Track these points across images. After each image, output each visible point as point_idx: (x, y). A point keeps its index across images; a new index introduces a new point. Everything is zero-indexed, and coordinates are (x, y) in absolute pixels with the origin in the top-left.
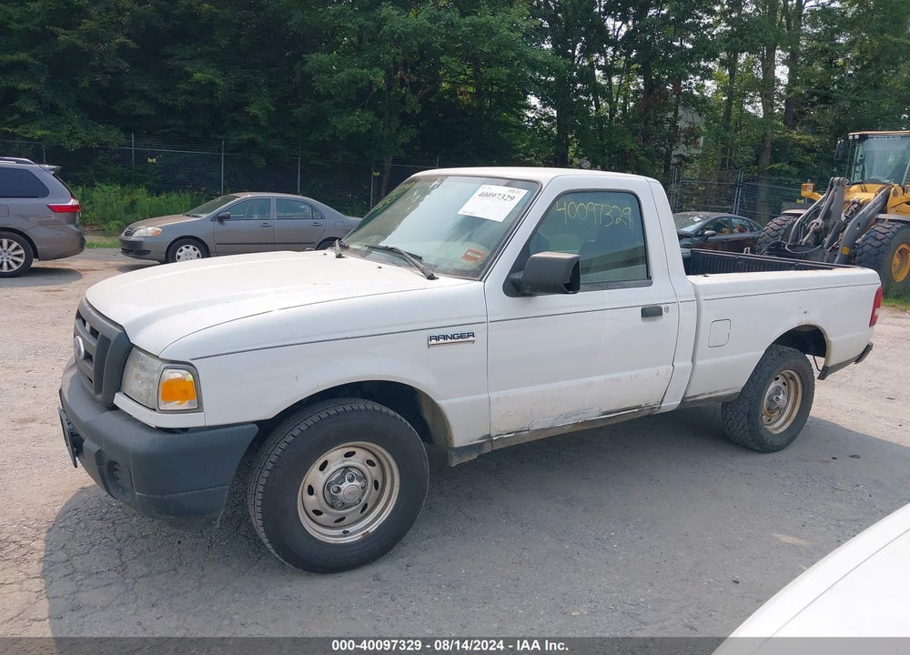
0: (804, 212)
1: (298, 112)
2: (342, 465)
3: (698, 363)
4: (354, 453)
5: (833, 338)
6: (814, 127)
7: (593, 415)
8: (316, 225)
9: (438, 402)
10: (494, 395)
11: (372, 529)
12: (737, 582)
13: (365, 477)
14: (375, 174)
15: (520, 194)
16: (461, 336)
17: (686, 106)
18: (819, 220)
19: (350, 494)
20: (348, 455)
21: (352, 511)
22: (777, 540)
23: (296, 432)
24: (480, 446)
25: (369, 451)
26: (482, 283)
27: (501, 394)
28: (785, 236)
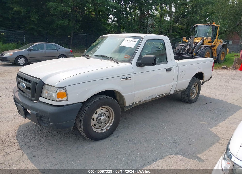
0: (184, 45)
1: (46, 19)
2: (101, 112)
3: (178, 82)
4: (103, 109)
5: (205, 75)
6: (182, 23)
7: (156, 96)
8: (57, 51)
9: (123, 95)
10: (135, 92)
11: (108, 128)
12: (196, 133)
13: (106, 115)
14: (69, 37)
15: (137, 40)
16: (128, 78)
17: (151, 18)
18: (188, 47)
19: (103, 119)
20: (102, 110)
21: (103, 124)
22: (200, 123)
23: (90, 104)
24: (132, 105)
25: (106, 108)
26: (131, 64)
27: (137, 92)
28: (180, 51)
